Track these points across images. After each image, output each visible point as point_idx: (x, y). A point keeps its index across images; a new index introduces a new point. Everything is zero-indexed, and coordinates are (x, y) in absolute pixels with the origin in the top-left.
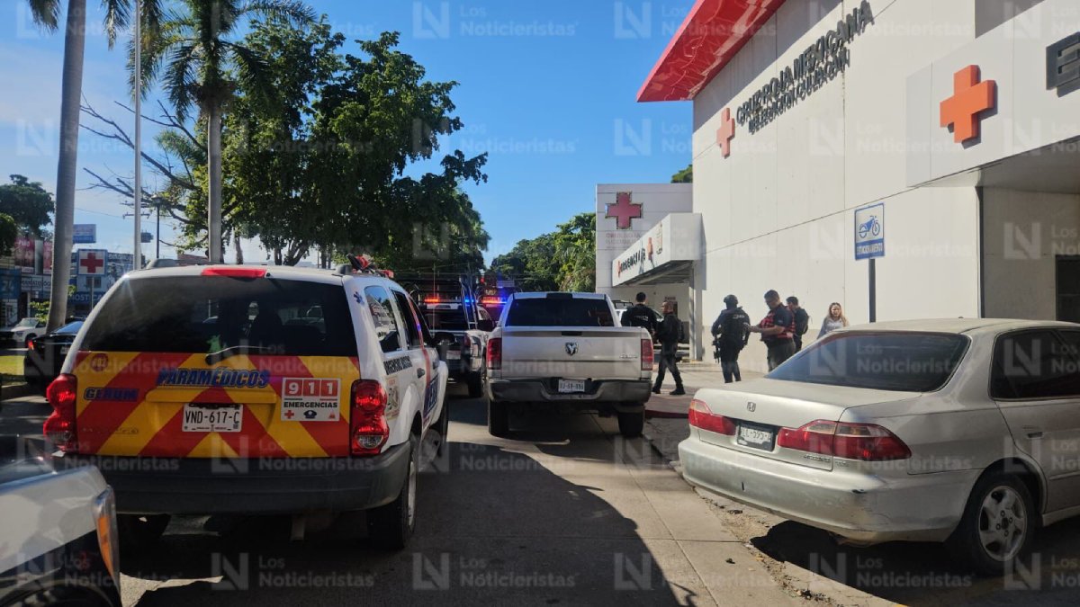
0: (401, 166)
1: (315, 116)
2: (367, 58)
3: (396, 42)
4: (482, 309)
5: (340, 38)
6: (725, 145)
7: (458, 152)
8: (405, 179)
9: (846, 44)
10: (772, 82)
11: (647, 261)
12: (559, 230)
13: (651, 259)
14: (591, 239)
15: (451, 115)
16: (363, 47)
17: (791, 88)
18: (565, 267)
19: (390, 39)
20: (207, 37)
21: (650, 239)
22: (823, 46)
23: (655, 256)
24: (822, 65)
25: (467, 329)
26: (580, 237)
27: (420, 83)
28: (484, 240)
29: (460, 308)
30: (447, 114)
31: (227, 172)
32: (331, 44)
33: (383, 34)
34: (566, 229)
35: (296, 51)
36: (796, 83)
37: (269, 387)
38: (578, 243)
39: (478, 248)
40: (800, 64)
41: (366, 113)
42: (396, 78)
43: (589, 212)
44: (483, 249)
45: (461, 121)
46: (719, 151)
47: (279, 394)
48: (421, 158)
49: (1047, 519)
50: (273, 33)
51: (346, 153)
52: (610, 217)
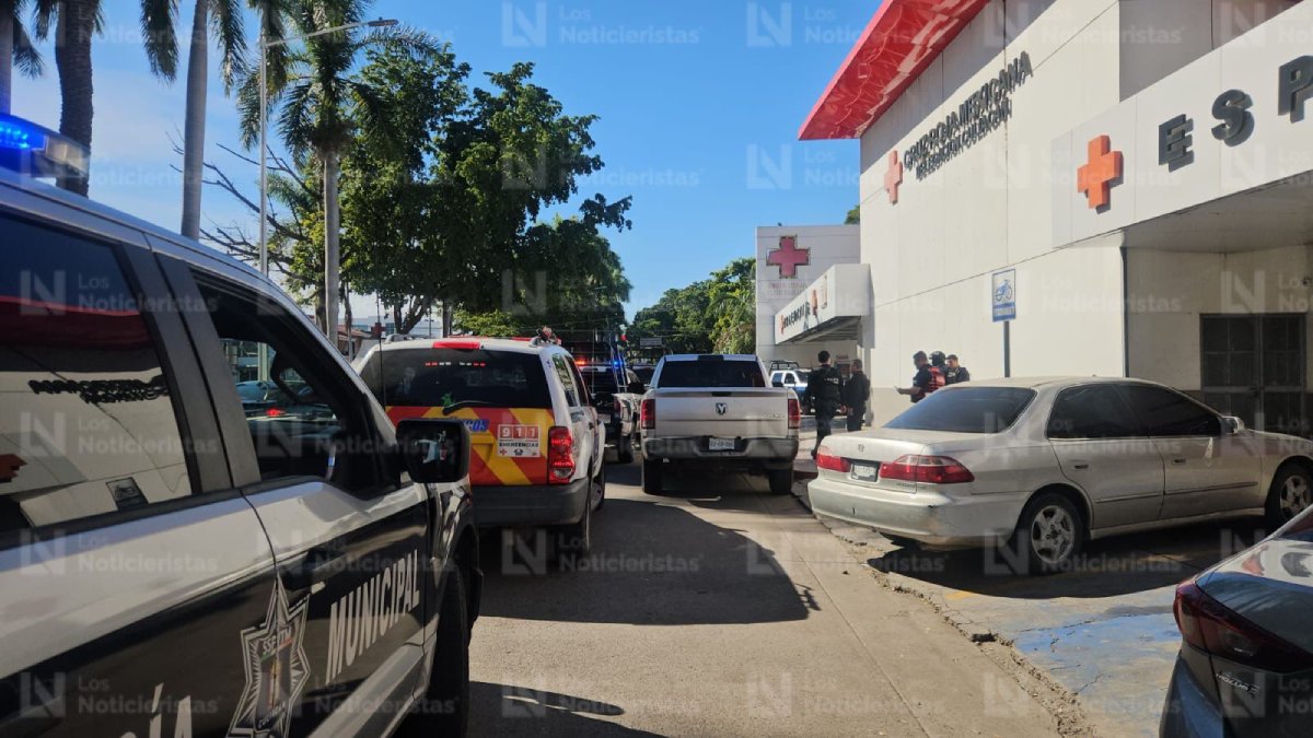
0: (534, 211)
1: (437, 156)
2: (498, 92)
3: (530, 74)
4: (631, 372)
5: (465, 68)
6: (892, 190)
7: (599, 196)
8: (540, 227)
9: (1008, 93)
10: (938, 127)
11: (811, 317)
12: (713, 278)
13: (815, 314)
14: (751, 289)
15: (590, 153)
16: (493, 79)
17: (957, 134)
18: (721, 322)
19: (524, 70)
20: (327, 76)
21: (815, 292)
22: (987, 94)
23: (819, 310)
24: (986, 114)
25: (616, 392)
26: (737, 286)
27: (556, 119)
28: (624, 289)
29: (609, 371)
30: (585, 152)
31: (342, 221)
32: (456, 76)
33: (516, 66)
34: (723, 277)
35: (417, 84)
36: (962, 129)
37: (488, 432)
38: (737, 293)
39: (619, 300)
40: (966, 108)
41: (497, 154)
42: (530, 115)
43: (748, 257)
44: (623, 300)
45: (602, 160)
46: (886, 197)
47: (496, 438)
48: (557, 201)
49: (1093, 534)
50: (391, 65)
51: (474, 199)
52: (772, 264)
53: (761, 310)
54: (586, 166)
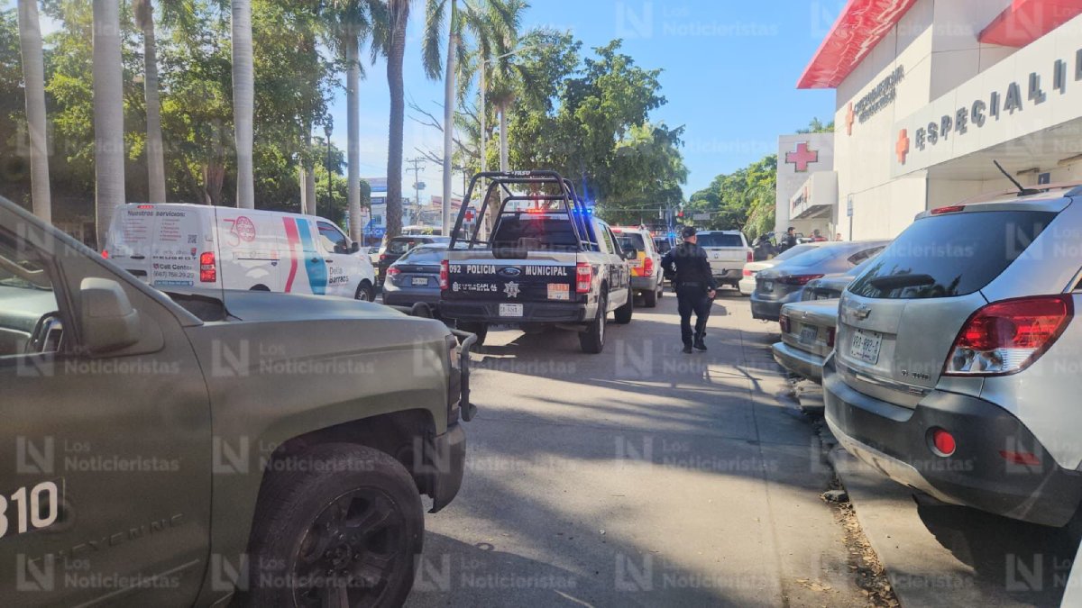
0: (622, 135)
2: (600, 60)
3: (620, 46)
5: (580, 43)
6: (849, 126)
7: (663, 126)
9: (895, 85)
10: (869, 95)
11: (804, 204)
12: (752, 169)
13: (806, 202)
14: (774, 180)
15: (657, 94)
16: (597, 52)
17: (876, 101)
19: (616, 44)
22: (887, 83)
23: (808, 199)
24: (888, 92)
28: (682, 175)
29: (667, 239)
30: (655, 93)
32: (573, 49)
33: (611, 42)
34: (759, 168)
36: (878, 99)
39: (679, 183)
40: (880, 87)
41: (600, 103)
43: (773, 154)
45: (666, 98)
48: (636, 126)
52: (789, 163)
53: (780, 195)
54: (655, 102)
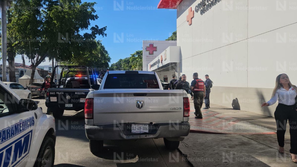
6: (190, 21)
7: (96, 26)
8: (79, 35)
11: (160, 64)
12: (131, 56)
13: (162, 62)
14: (141, 58)
18: (133, 67)
21: (162, 56)
23: (163, 61)
28: (109, 59)
30: (93, 13)
34: (133, 56)
38: (137, 59)
39: (107, 61)
43: (140, 50)
44: (109, 62)
45: (98, 16)
48: (85, 29)
51: (55, 24)
52: (148, 51)
54: (94, 18)
